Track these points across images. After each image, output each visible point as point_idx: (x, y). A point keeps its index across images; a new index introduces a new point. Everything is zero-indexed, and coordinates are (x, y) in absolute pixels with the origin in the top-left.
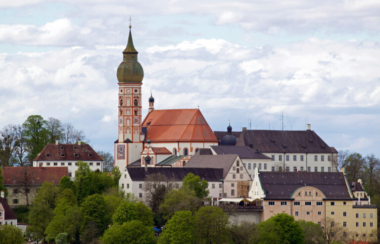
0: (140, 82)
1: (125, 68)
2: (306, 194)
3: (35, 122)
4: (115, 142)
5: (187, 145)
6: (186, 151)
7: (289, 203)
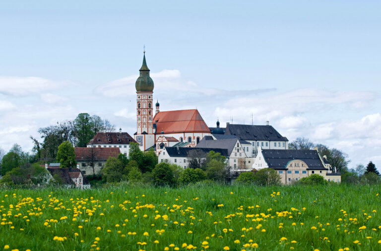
0: (151, 91)
1: (142, 81)
2: (295, 165)
3: (83, 119)
4: (134, 134)
5: (191, 135)
6: (190, 139)
7: (284, 172)
